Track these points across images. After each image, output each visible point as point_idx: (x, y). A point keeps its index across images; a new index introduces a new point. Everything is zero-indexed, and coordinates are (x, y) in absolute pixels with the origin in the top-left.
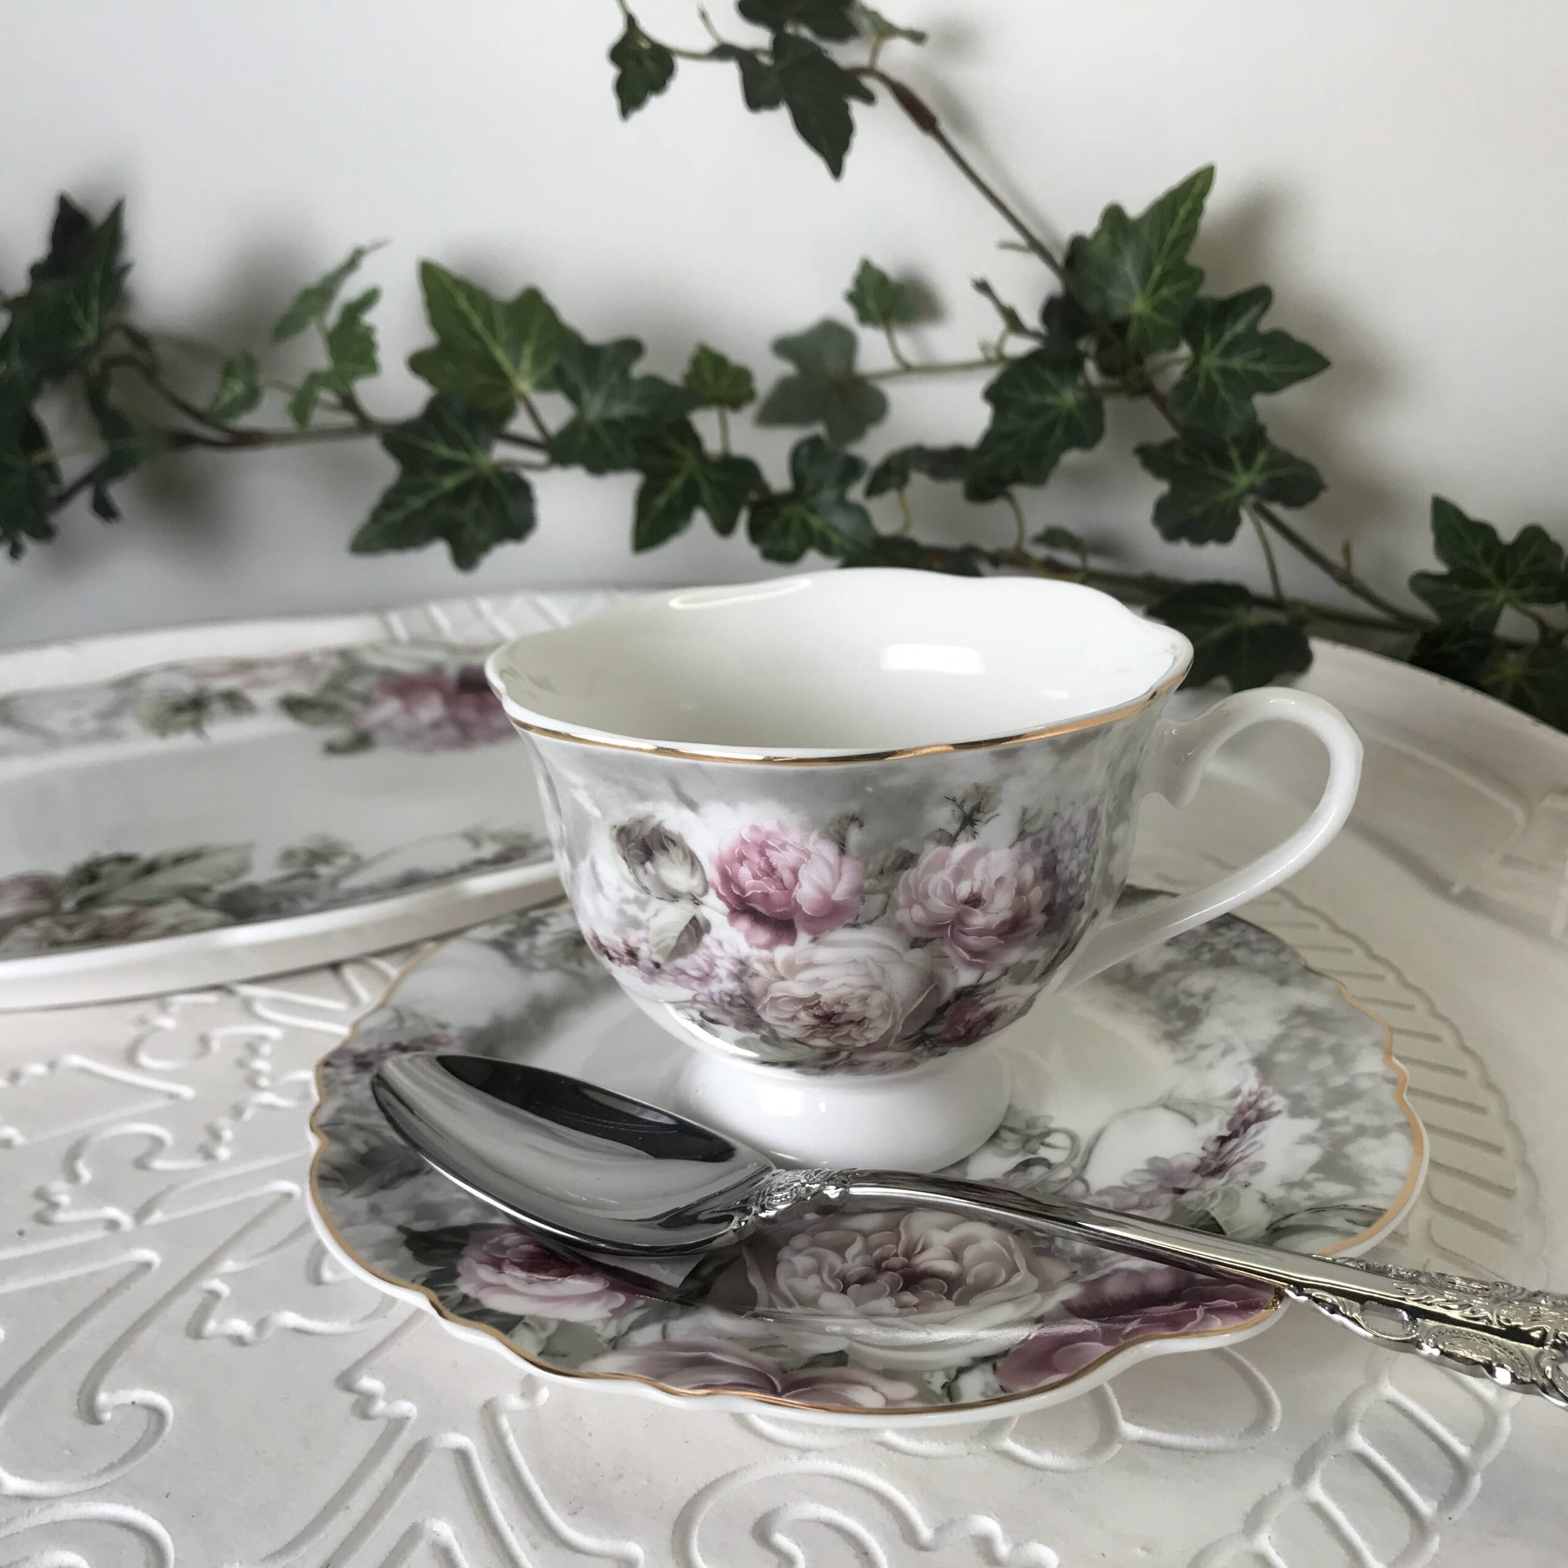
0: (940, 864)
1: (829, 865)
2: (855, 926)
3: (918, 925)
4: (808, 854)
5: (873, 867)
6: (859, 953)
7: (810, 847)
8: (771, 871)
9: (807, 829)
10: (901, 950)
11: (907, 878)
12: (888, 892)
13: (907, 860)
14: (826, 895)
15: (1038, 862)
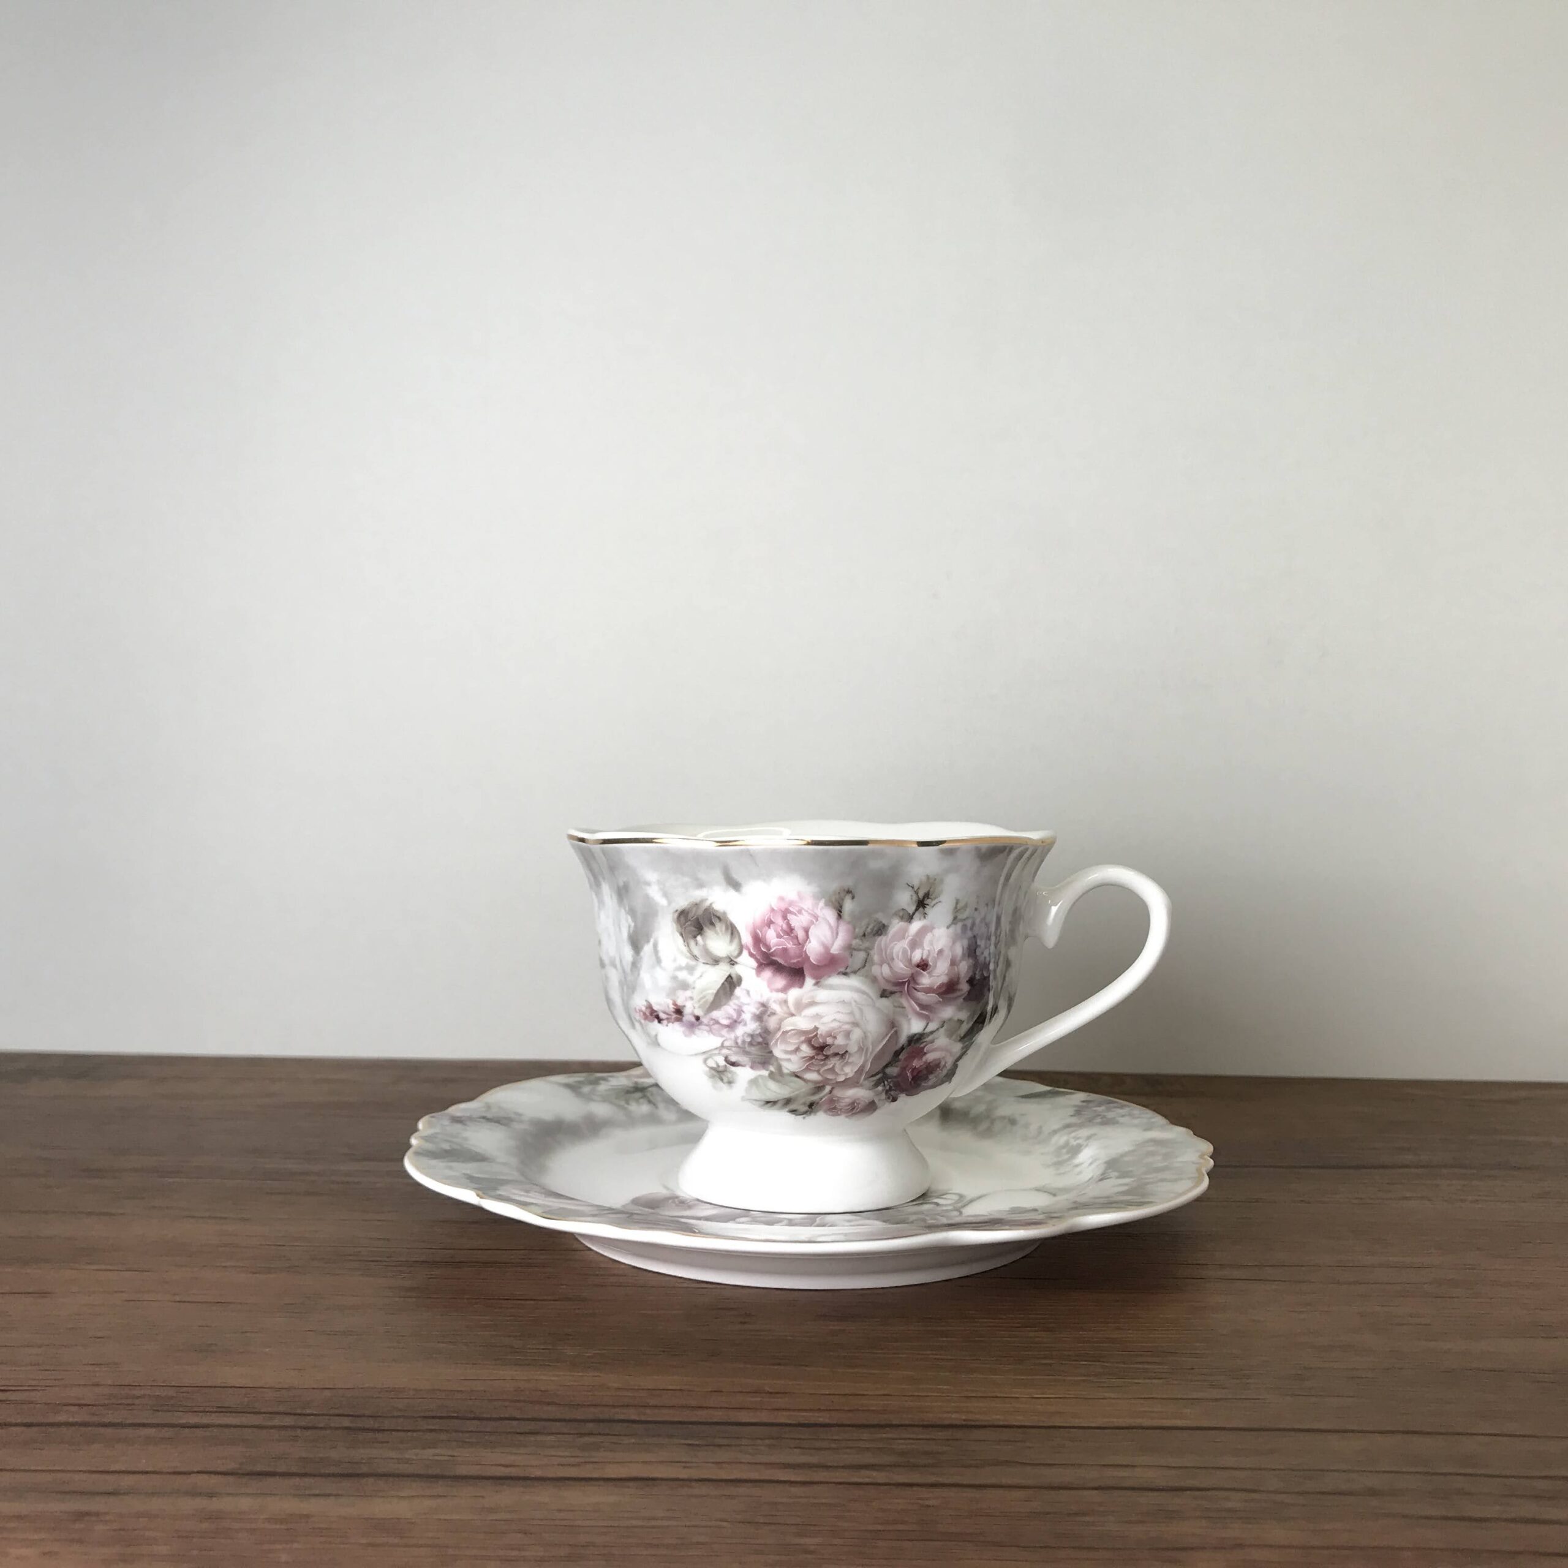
0: (902, 935)
1: (830, 927)
2: (845, 974)
3: (887, 981)
4: (816, 918)
5: (859, 931)
6: (847, 995)
7: (819, 912)
8: (790, 931)
9: (817, 897)
10: (874, 998)
11: (880, 945)
12: (867, 951)
13: (881, 930)
14: (827, 949)
15: (965, 943)
